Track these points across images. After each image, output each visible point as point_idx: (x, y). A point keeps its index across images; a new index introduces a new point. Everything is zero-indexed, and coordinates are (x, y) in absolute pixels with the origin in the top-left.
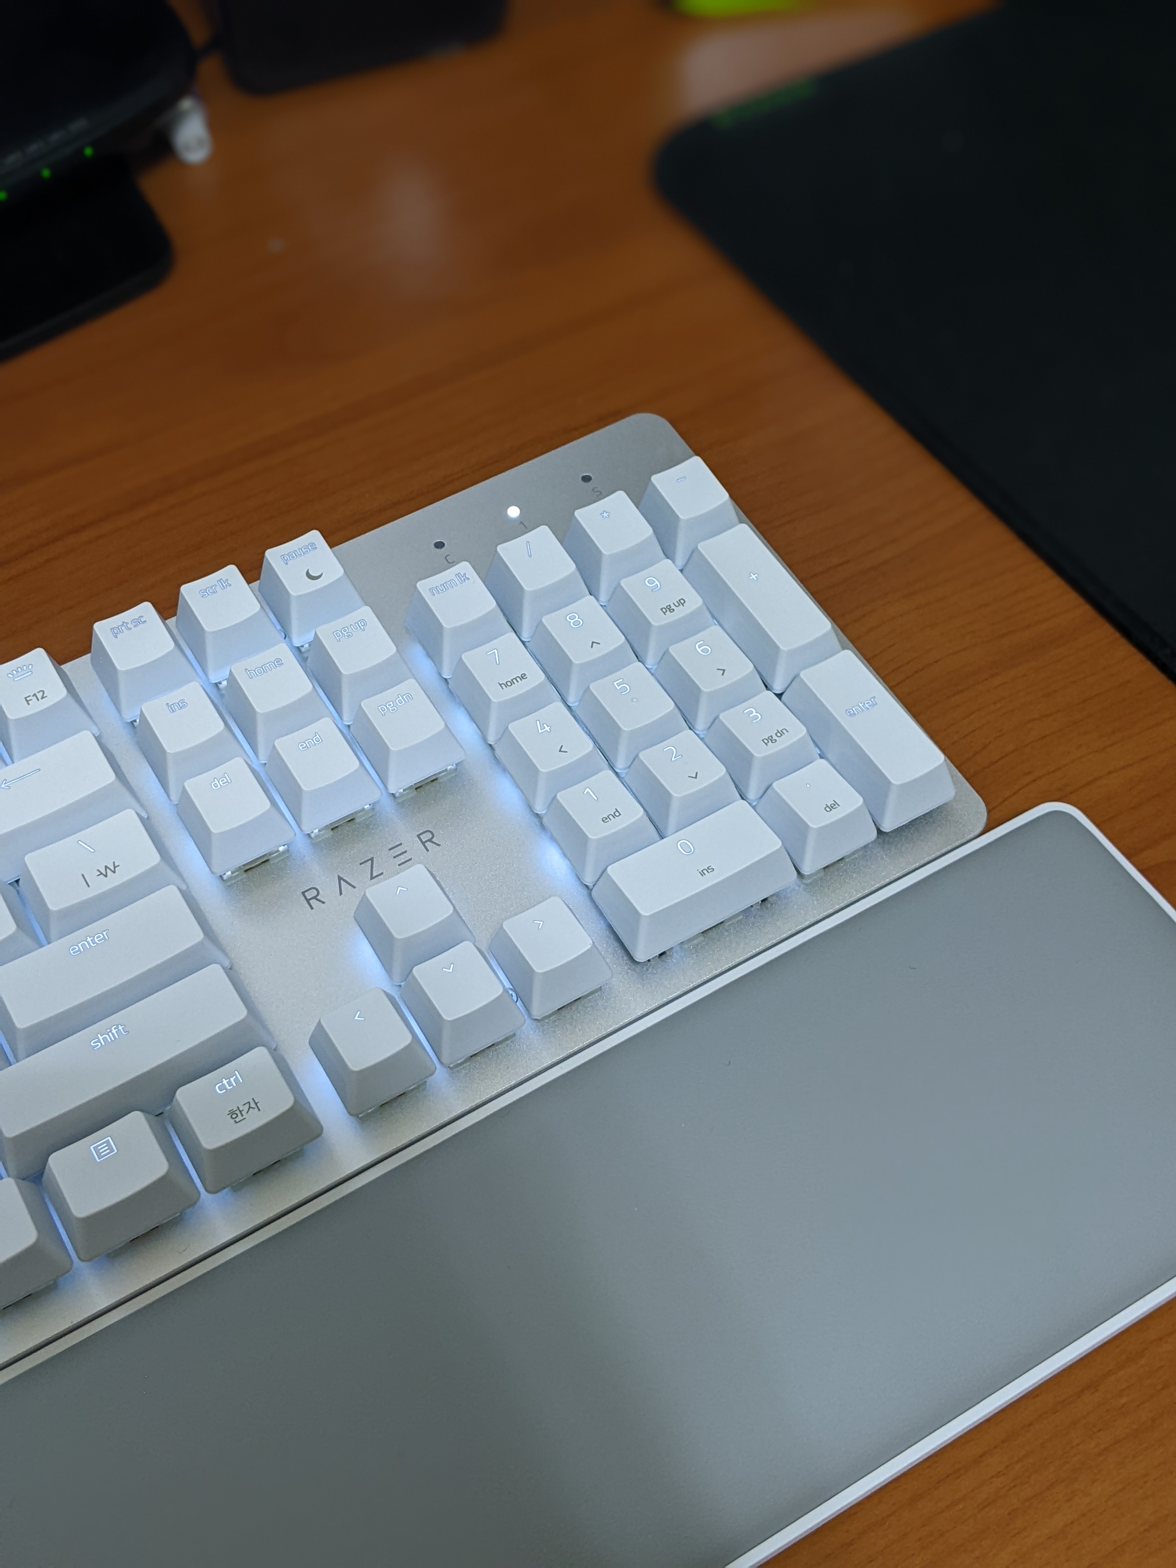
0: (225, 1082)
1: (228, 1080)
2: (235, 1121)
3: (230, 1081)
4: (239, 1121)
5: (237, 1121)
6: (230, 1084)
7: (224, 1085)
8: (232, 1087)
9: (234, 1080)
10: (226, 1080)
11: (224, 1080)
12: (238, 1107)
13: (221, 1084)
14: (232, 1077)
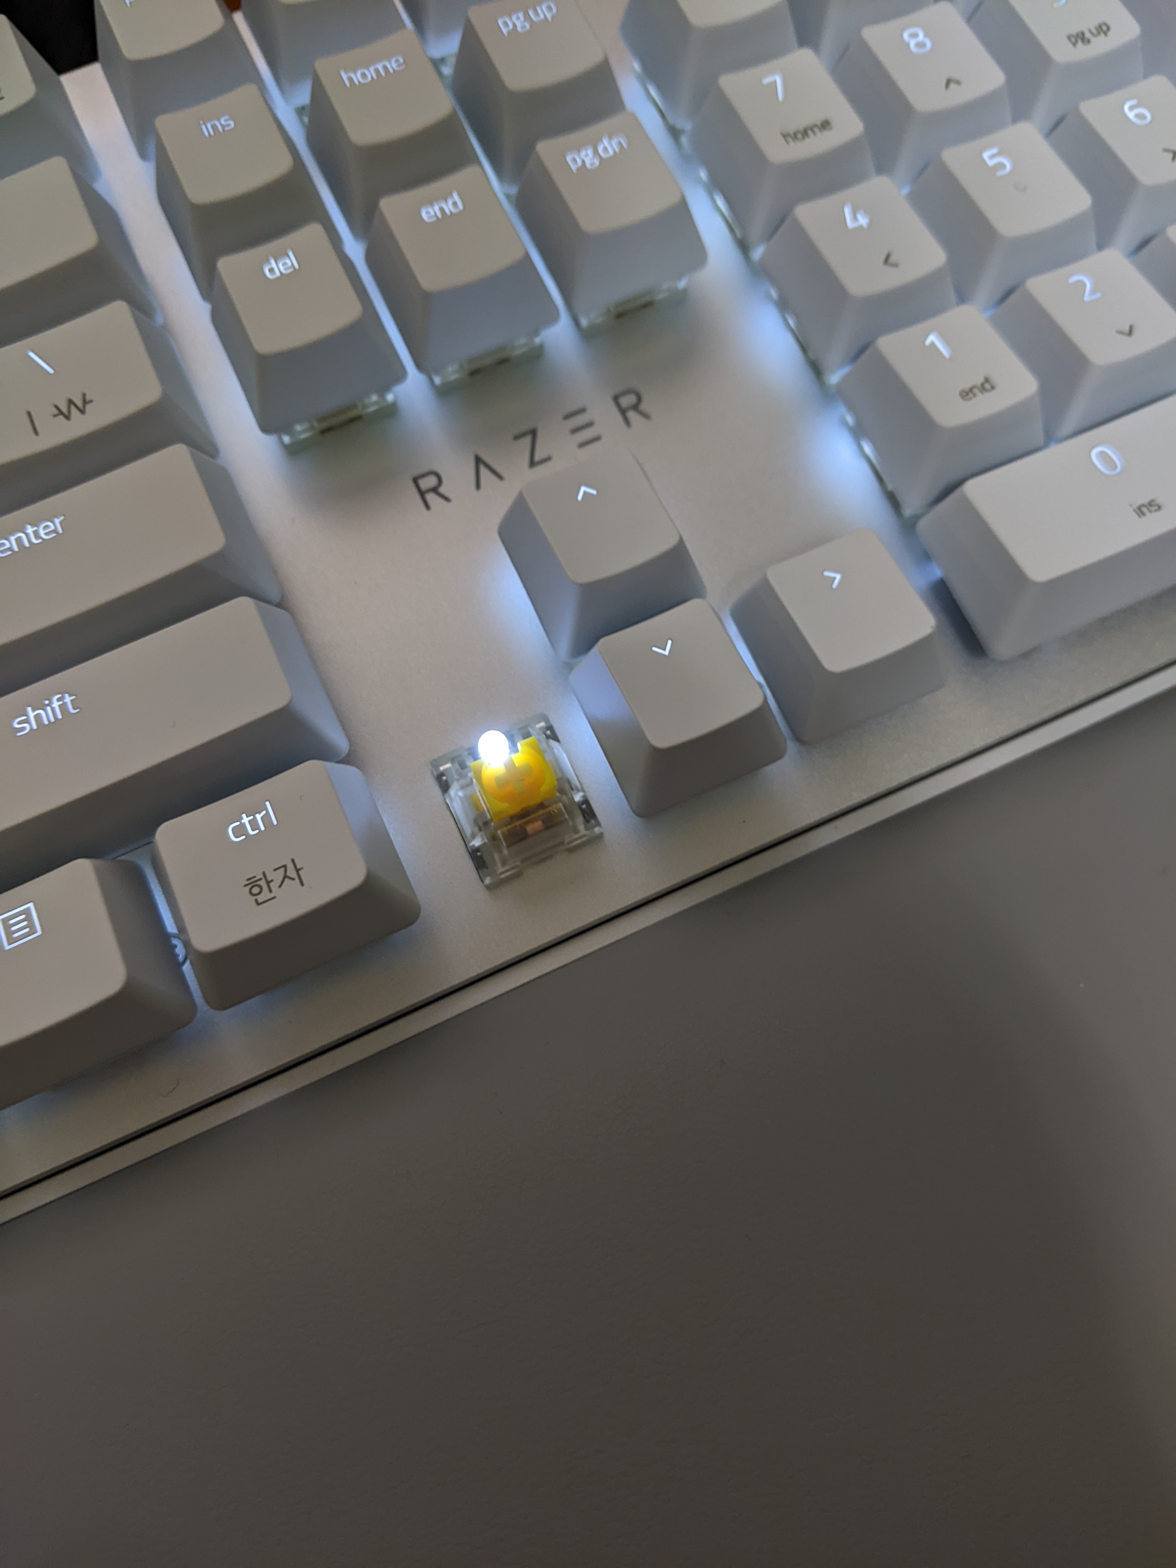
0: (246, 820)
1: (252, 817)
2: (256, 900)
3: (255, 818)
4: (264, 902)
5: (260, 901)
6: (254, 824)
7: (243, 825)
8: (257, 831)
9: (262, 818)
10: (247, 816)
11: (244, 816)
12: (264, 874)
13: (238, 823)
14: (260, 813)
